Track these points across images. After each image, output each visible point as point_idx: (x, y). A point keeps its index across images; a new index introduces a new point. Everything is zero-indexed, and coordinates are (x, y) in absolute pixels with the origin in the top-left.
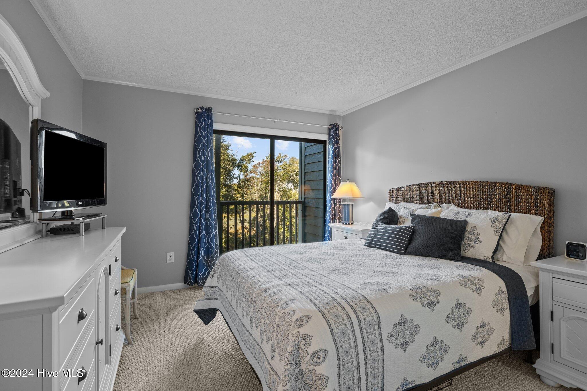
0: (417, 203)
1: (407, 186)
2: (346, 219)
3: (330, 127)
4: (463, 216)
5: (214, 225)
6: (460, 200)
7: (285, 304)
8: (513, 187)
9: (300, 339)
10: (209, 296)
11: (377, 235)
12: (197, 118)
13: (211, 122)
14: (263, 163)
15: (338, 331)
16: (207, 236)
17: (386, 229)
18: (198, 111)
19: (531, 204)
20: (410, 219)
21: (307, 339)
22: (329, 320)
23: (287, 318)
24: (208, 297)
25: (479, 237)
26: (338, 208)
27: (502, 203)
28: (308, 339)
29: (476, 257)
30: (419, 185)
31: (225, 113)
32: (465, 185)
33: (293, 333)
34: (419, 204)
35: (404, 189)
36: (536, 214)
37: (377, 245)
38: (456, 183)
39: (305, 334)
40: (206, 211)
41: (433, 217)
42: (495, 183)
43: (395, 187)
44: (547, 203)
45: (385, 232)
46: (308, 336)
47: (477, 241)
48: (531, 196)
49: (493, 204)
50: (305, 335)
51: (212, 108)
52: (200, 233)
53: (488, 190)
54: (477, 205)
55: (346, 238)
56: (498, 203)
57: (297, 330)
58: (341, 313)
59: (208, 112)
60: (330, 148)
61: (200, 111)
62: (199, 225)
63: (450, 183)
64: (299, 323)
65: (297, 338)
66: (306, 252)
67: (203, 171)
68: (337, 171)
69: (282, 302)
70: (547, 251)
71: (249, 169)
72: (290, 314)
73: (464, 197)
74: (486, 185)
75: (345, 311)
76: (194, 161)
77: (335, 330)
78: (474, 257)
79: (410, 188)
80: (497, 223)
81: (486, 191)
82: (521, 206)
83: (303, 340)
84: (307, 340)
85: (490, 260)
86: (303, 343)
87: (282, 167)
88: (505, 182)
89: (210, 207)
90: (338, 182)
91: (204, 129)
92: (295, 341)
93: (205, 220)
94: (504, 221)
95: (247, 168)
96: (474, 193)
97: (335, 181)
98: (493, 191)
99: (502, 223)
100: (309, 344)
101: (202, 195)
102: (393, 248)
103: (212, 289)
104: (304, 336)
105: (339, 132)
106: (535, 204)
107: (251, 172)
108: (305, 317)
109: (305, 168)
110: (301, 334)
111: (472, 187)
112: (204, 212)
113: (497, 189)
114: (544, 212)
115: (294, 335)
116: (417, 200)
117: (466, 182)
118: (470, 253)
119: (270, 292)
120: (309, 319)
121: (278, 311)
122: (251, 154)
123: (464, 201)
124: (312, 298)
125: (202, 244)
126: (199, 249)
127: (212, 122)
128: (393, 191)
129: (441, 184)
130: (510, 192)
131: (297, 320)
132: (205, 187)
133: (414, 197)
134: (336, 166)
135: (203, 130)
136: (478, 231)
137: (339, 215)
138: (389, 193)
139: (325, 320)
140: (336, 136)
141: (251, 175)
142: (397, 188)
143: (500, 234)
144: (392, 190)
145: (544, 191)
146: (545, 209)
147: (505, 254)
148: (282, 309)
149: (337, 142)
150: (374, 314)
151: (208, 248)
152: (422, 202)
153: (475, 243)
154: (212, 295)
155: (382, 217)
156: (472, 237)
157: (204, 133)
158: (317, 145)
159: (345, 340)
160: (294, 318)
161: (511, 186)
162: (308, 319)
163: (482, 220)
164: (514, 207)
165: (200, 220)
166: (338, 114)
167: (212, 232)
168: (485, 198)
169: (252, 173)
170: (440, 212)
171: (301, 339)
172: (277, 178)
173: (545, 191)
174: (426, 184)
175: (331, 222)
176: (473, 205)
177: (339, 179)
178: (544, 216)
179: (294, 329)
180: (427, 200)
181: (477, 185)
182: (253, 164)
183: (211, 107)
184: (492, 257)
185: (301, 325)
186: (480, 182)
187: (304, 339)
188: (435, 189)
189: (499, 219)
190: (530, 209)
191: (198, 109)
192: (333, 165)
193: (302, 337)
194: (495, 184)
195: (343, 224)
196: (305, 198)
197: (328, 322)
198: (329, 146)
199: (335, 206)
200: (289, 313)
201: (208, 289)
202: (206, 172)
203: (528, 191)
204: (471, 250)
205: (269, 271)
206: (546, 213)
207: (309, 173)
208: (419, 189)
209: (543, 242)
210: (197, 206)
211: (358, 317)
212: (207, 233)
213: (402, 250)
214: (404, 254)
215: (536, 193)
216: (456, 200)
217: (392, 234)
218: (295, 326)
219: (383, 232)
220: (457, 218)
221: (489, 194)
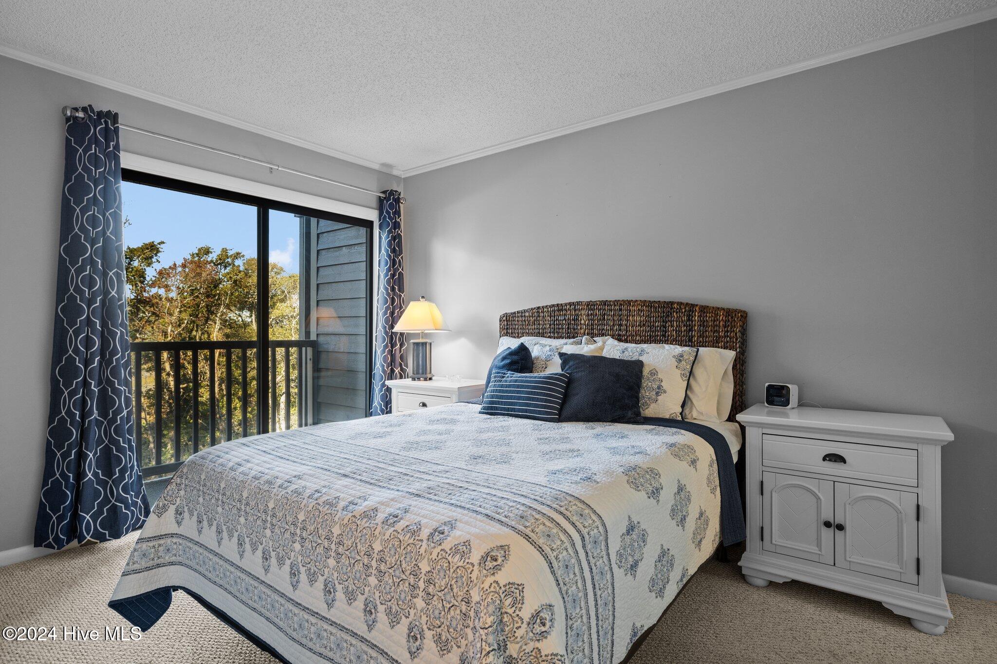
0: (550, 337)
1: (532, 309)
2: (421, 371)
3: (382, 195)
4: (635, 354)
5: (125, 393)
6: (620, 330)
7: (437, 533)
8: (696, 309)
9: (502, 596)
10: (153, 559)
11: (507, 392)
12: (70, 131)
13: (114, 148)
14: (184, 266)
15: (559, 564)
16: (104, 423)
17: (522, 381)
18: (77, 115)
19: (719, 334)
20: (558, 361)
21: (515, 591)
22: (540, 546)
23: (456, 560)
24: (151, 563)
25: (662, 384)
26: (398, 351)
27: (681, 333)
28: (518, 591)
29: (660, 416)
30: (553, 306)
31: (153, 133)
32: (627, 306)
33: (483, 588)
34: (554, 339)
35: (527, 314)
36: (725, 348)
37: (508, 410)
38: (614, 304)
39: (509, 583)
40: (100, 363)
41: (596, 357)
42: (672, 303)
43: (510, 310)
44: (739, 331)
45: (522, 387)
46: (516, 586)
47: (659, 391)
48: (720, 323)
49: (669, 336)
50: (511, 586)
51: (116, 114)
52: (83, 417)
53: (661, 313)
54: (645, 338)
55: (424, 405)
56: (676, 332)
57: (491, 579)
58: (553, 530)
59: (106, 122)
60: (383, 237)
61: (81, 115)
62: (83, 397)
63: (605, 303)
64: (490, 564)
65: (496, 595)
66: (389, 433)
67: (93, 263)
68: (397, 281)
69: (425, 533)
70: (739, 400)
71: (148, 279)
72: (461, 550)
73: (626, 325)
74: (659, 306)
75: (557, 526)
76: (63, 238)
77: (555, 564)
78: (657, 416)
79: (538, 311)
80: (683, 362)
81: (658, 316)
82: (706, 337)
83: (509, 596)
84: (516, 593)
85: (680, 418)
86: (509, 600)
87: (231, 277)
88: (684, 301)
89: (114, 352)
90: (398, 301)
91: (96, 161)
92: (494, 602)
93: (99, 383)
94: (692, 359)
95: (142, 275)
96: (642, 319)
97: (393, 300)
98: (668, 315)
99: (689, 363)
100: (521, 602)
101: (89, 322)
102: (540, 412)
103: (162, 542)
104: (508, 587)
105: (399, 207)
106: (724, 334)
107: (153, 285)
108: (497, 550)
109: (319, 274)
110: (501, 585)
111: (639, 309)
112: (96, 365)
113: (674, 312)
114: (736, 345)
115: (489, 591)
116: (550, 333)
117: (629, 302)
118: (650, 411)
119: (381, 517)
120: (507, 553)
121: (422, 550)
122: (152, 246)
123: (627, 332)
124: (488, 512)
125: (91, 442)
126: (81, 457)
127: (117, 147)
128: (508, 318)
129: (590, 305)
130: (692, 317)
131: (484, 559)
132: (98, 304)
133: (545, 328)
134: (395, 271)
135: (93, 162)
136: (659, 376)
137: (401, 365)
138: (500, 321)
139: (535, 547)
140: (395, 213)
141: (154, 291)
142: (515, 313)
143: (687, 378)
144: (506, 315)
145: (735, 315)
146: (737, 340)
147: (694, 408)
148: (433, 545)
149: (397, 225)
150: (598, 523)
151: (107, 451)
152: (559, 335)
153: (657, 394)
154: (163, 555)
155: (507, 361)
156: (651, 385)
157: (97, 173)
158: (353, 228)
159: (570, 579)
160: (475, 557)
161: (693, 307)
162: (505, 552)
163: (663, 358)
164: (697, 338)
165: (85, 384)
166: (395, 172)
167: (119, 411)
168: (658, 326)
169: (157, 288)
170: (602, 348)
171: (504, 594)
172: (219, 299)
173: (737, 315)
174: (566, 305)
175: (385, 377)
176: (640, 338)
177: (400, 296)
178: (736, 350)
179: (484, 578)
180: (568, 332)
181: (646, 307)
182: (157, 266)
183: (114, 110)
184: (681, 414)
185: (497, 568)
186: (650, 301)
187: (510, 593)
188: (581, 314)
189: (686, 357)
190: (718, 341)
191: (76, 109)
192: (389, 270)
193: (506, 591)
194: (672, 305)
195: (415, 380)
196: (317, 334)
197: (540, 550)
198: (380, 233)
199: (392, 347)
200: (455, 550)
201: (151, 544)
202: (102, 265)
203: (717, 315)
204: (653, 406)
205: (345, 476)
206: (738, 345)
207: (326, 285)
208: (555, 313)
209: (735, 387)
210: (76, 351)
211: (579, 531)
212: (104, 413)
213: (555, 414)
214: (559, 420)
215: (726, 318)
216: (613, 330)
217: (534, 388)
218: (485, 572)
219: (518, 386)
220: (627, 357)
221: (663, 321)
